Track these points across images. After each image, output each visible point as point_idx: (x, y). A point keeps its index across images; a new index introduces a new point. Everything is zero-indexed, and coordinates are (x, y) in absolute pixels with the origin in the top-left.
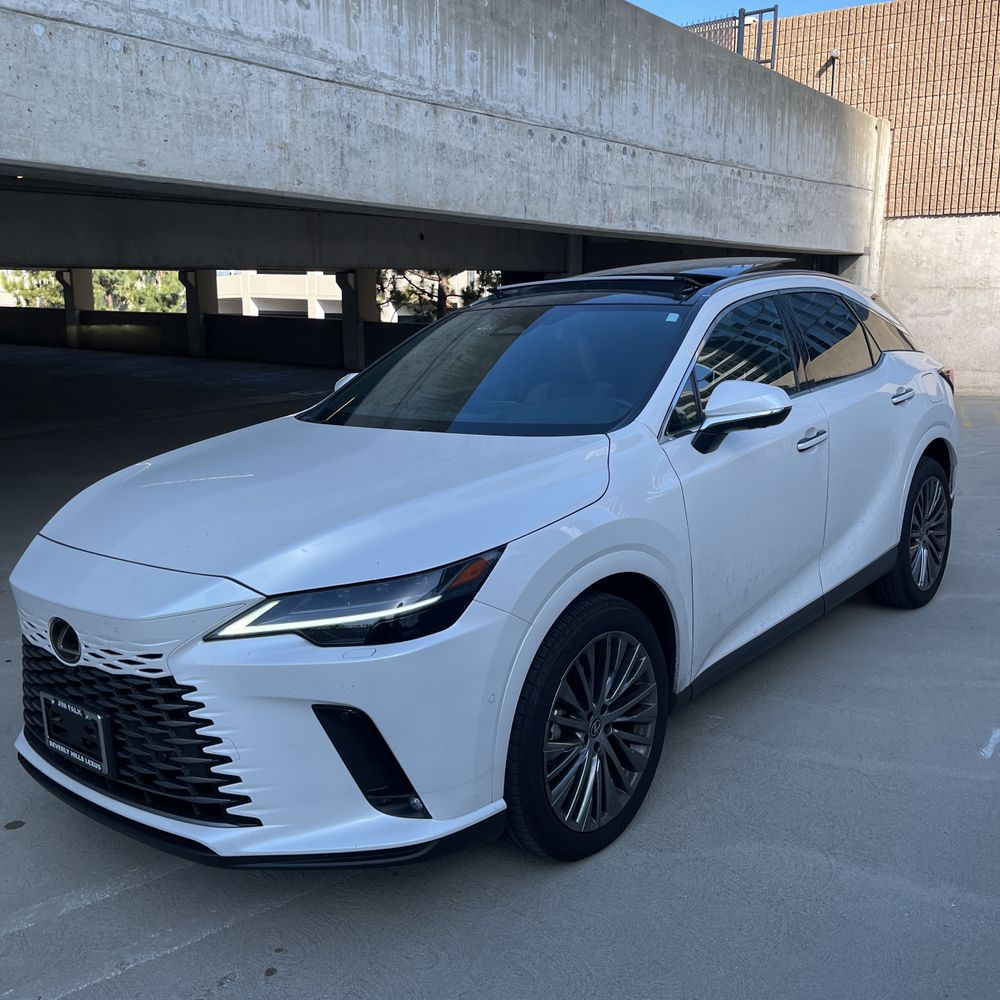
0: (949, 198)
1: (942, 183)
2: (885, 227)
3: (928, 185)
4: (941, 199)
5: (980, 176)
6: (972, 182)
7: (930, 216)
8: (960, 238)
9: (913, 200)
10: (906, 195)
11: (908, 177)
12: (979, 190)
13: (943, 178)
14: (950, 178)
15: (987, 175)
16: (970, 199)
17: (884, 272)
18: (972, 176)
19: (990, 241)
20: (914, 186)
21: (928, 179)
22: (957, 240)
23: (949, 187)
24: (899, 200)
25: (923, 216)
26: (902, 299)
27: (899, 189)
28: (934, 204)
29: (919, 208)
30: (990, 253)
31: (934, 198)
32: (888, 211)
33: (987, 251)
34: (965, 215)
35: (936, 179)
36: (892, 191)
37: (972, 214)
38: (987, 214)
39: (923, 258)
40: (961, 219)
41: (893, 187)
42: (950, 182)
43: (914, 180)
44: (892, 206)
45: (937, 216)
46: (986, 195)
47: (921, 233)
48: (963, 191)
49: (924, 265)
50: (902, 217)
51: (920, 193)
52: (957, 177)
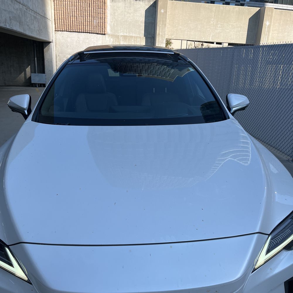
0: (74, 26)
1: (71, 21)
2: (55, 33)
3: (67, 21)
4: (72, 26)
5: (82, 20)
6: (80, 22)
7: (69, 31)
8: (79, 39)
9: (63, 25)
10: (61, 24)
11: (61, 18)
12: (82, 25)
13: (71, 19)
14: (74, 20)
15: (84, 20)
16: (80, 27)
17: (57, 49)
18: (80, 20)
19: (87, 41)
20: (63, 21)
21: (67, 19)
22: (78, 40)
23: (74, 22)
24: (59, 25)
25: (67, 31)
26: (64, 57)
27: (58, 22)
28: (70, 28)
29: (65, 28)
30: (88, 45)
31: (70, 26)
32: (56, 28)
33: (87, 44)
34: (79, 32)
35: (69, 19)
36: (56, 22)
37: (81, 32)
38: (86, 32)
39: (69, 45)
40: (78, 33)
41: (56, 20)
42: (74, 21)
43: (63, 19)
44: (57, 27)
45: (71, 32)
46: (84, 27)
47: (67, 37)
48: (78, 25)
49: (69, 47)
50: (60, 31)
51: (65, 24)
52: (76, 20)
